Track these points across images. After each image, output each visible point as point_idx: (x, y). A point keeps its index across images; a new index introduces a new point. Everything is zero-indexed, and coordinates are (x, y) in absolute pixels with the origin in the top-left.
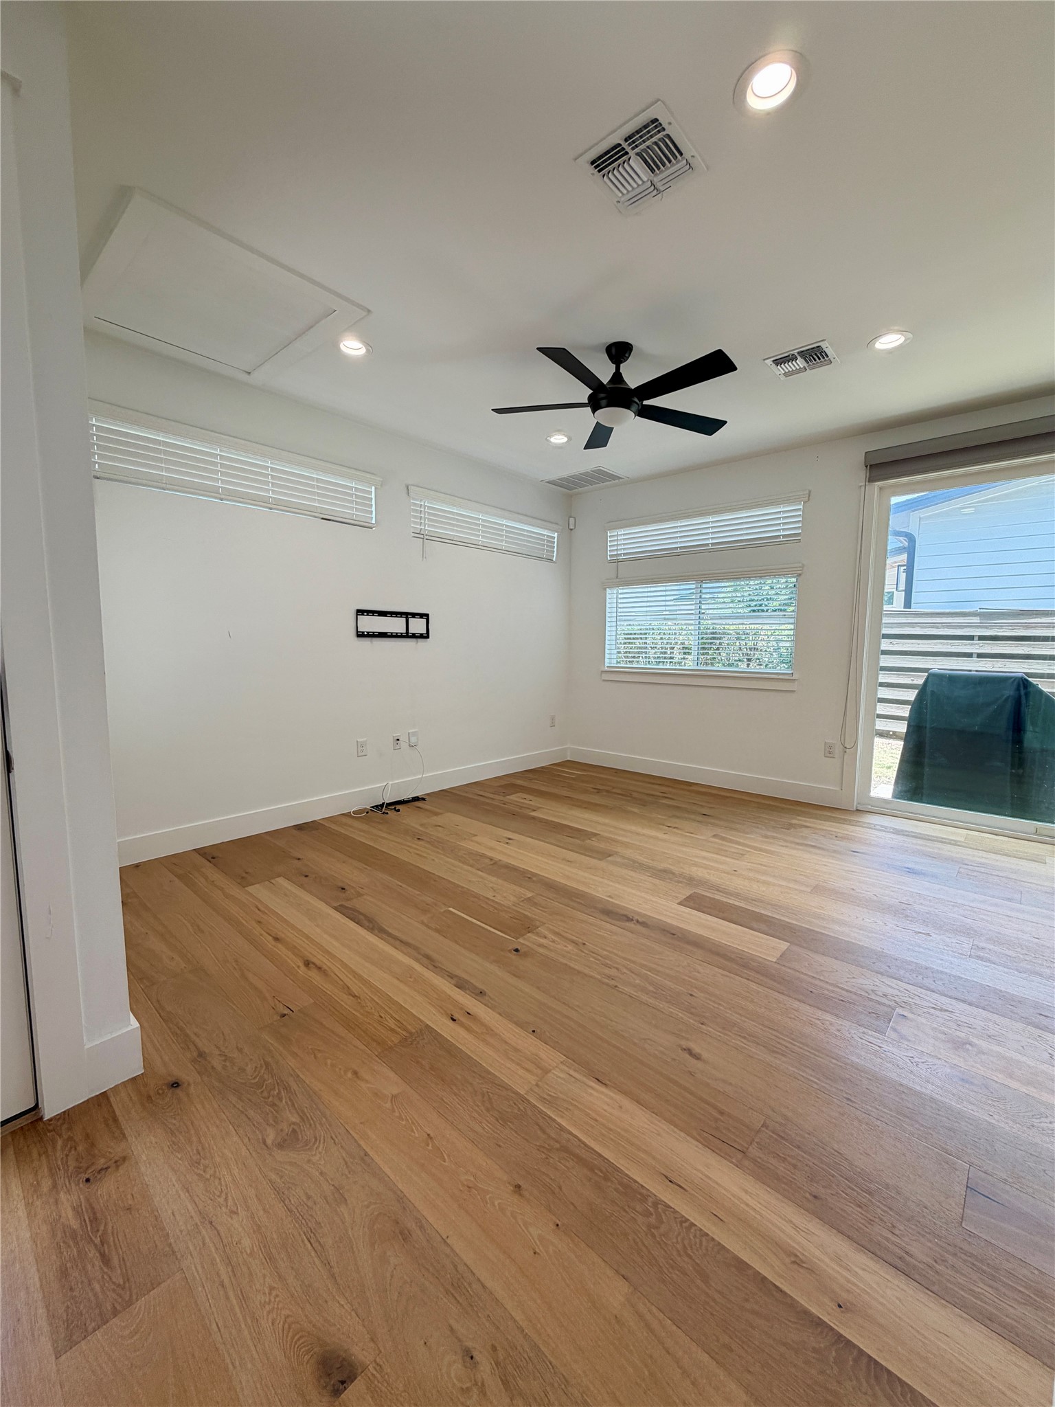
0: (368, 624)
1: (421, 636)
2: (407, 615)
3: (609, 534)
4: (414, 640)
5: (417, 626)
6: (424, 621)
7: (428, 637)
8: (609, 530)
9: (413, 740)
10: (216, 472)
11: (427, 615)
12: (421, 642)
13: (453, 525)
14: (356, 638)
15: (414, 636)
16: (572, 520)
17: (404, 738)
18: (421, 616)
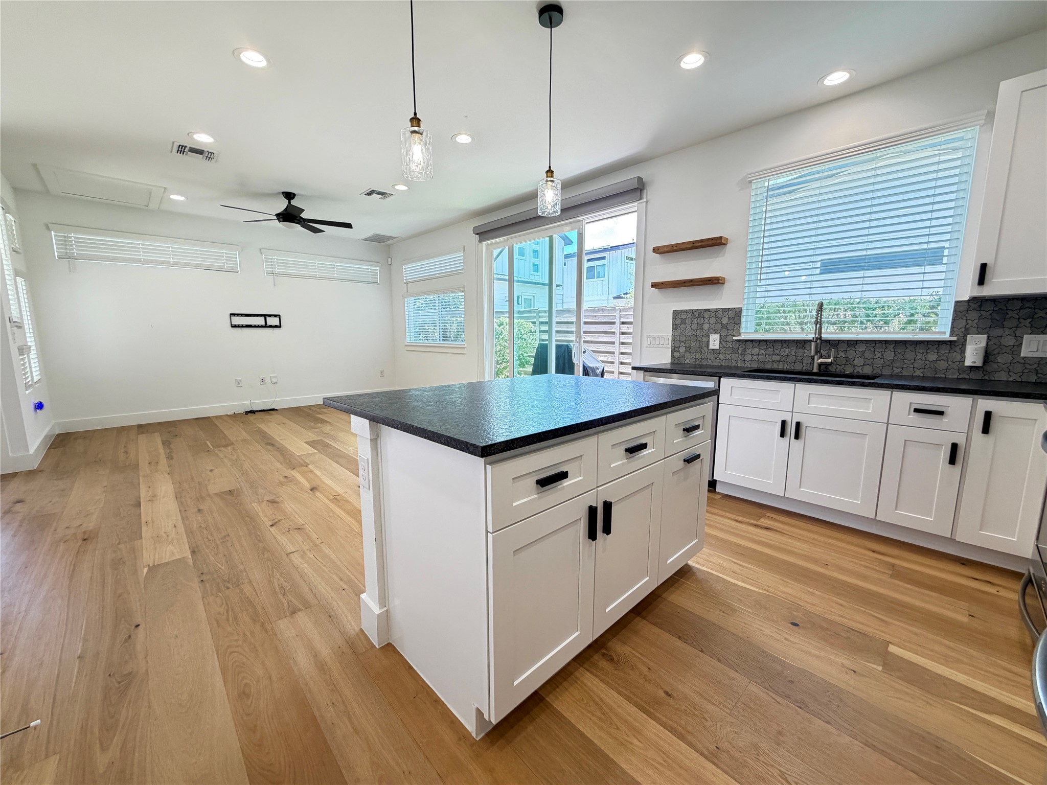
0: (237, 321)
1: (276, 326)
2: (265, 316)
3: (404, 268)
4: (272, 328)
5: (272, 321)
6: (278, 318)
7: (280, 327)
8: (403, 265)
9: (274, 380)
10: (140, 252)
11: (279, 316)
12: (276, 330)
13: (296, 267)
14: (231, 328)
15: (271, 326)
16: (389, 259)
17: (268, 380)
18: (275, 316)
